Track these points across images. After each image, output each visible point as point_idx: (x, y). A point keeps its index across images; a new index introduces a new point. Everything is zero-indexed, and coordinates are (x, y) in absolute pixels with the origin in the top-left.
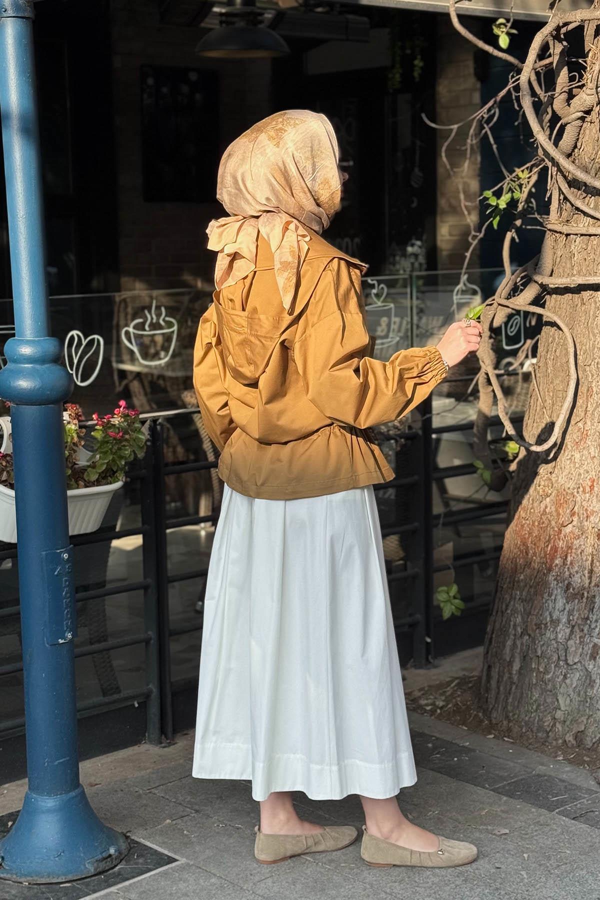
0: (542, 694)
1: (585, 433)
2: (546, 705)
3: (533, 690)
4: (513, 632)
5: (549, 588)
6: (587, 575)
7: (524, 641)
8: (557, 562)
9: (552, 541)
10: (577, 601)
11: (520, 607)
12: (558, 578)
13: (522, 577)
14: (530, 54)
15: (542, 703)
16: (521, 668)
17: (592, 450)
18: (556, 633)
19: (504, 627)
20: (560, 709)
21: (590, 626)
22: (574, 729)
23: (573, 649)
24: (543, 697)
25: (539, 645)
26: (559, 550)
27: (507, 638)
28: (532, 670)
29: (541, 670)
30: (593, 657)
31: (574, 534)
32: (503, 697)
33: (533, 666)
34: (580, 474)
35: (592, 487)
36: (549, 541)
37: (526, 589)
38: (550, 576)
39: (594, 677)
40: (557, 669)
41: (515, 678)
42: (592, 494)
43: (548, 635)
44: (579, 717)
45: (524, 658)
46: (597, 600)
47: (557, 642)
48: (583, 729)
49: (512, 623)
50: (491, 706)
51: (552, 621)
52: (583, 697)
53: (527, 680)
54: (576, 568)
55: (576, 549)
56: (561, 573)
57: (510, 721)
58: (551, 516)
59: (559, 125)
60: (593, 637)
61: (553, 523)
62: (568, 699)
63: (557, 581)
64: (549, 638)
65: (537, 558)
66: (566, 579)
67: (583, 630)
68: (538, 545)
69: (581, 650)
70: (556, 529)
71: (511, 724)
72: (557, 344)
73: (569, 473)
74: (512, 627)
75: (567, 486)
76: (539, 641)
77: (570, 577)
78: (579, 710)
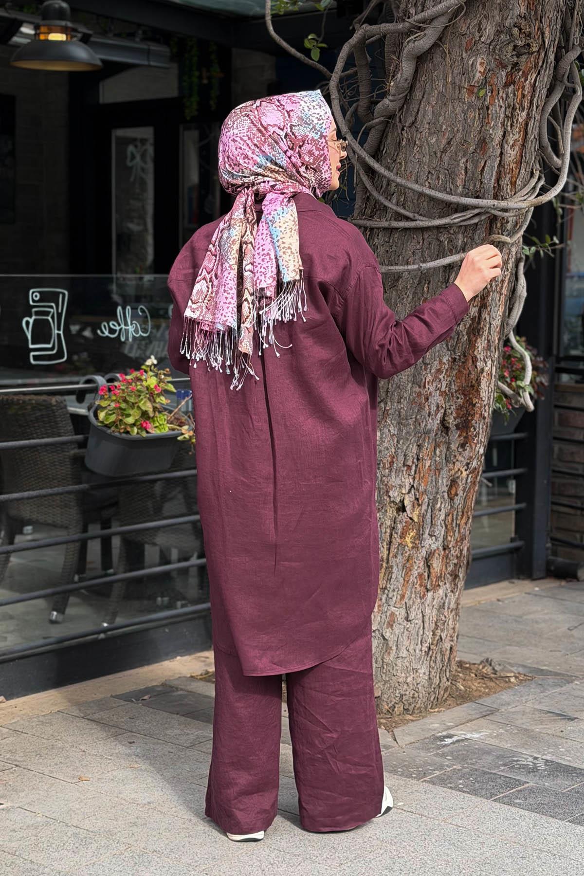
1: (386, 412)
6: (385, 546)
14: (338, 62)
17: (392, 429)
30: (390, 625)
35: (392, 463)
39: (391, 644)
46: (394, 571)
52: (380, 663)
59: (363, 128)
60: (390, 606)
69: (379, 618)
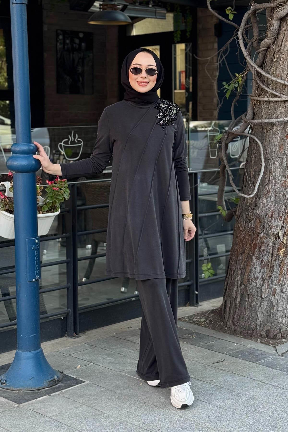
0: (250, 312)
1: (269, 190)
2: (252, 318)
3: (246, 311)
4: (237, 284)
5: (253, 262)
6: (270, 256)
7: (242, 288)
8: (257, 250)
9: (254, 240)
10: (266, 268)
11: (239, 272)
12: (257, 258)
13: (241, 258)
14: (242, 22)
15: (250, 317)
16: (240, 301)
17: (272, 198)
18: (257, 283)
19: (233, 282)
20: (258, 319)
21: (272, 280)
22: (265, 329)
23: (264, 291)
24: (251, 313)
25: (249, 289)
26: (258, 244)
27: (234, 287)
28: (246, 301)
29: (250, 301)
30: (274, 295)
31: (264, 237)
32: (232, 315)
33: (246, 299)
34: (267, 209)
35: (272, 215)
36: (253, 241)
37: (243, 263)
38: (254, 257)
39: (274, 304)
40: (257, 300)
41: (238, 305)
42: (272, 218)
43: (253, 284)
44: (267, 323)
45: (242, 296)
46: (275, 267)
47: (257, 288)
48: (269, 328)
49: (236, 280)
50: (227, 320)
51: (254, 278)
52: (269, 313)
53: (243, 306)
54: (266, 253)
55: (265, 244)
56: (258, 255)
57: (235, 326)
58: (254, 229)
59: (256, 53)
60: (273, 285)
61: (255, 232)
62: (262, 315)
63: (257, 259)
64: (253, 286)
65: (247, 248)
66: (261, 258)
67: (269, 282)
68: (248, 242)
69: (268, 291)
70: (256, 235)
71: (236, 327)
72: (256, 151)
73: (262, 209)
74: (236, 281)
75: (261, 214)
76: (249, 287)
77: (263, 257)
78: (267, 320)
